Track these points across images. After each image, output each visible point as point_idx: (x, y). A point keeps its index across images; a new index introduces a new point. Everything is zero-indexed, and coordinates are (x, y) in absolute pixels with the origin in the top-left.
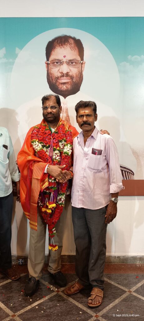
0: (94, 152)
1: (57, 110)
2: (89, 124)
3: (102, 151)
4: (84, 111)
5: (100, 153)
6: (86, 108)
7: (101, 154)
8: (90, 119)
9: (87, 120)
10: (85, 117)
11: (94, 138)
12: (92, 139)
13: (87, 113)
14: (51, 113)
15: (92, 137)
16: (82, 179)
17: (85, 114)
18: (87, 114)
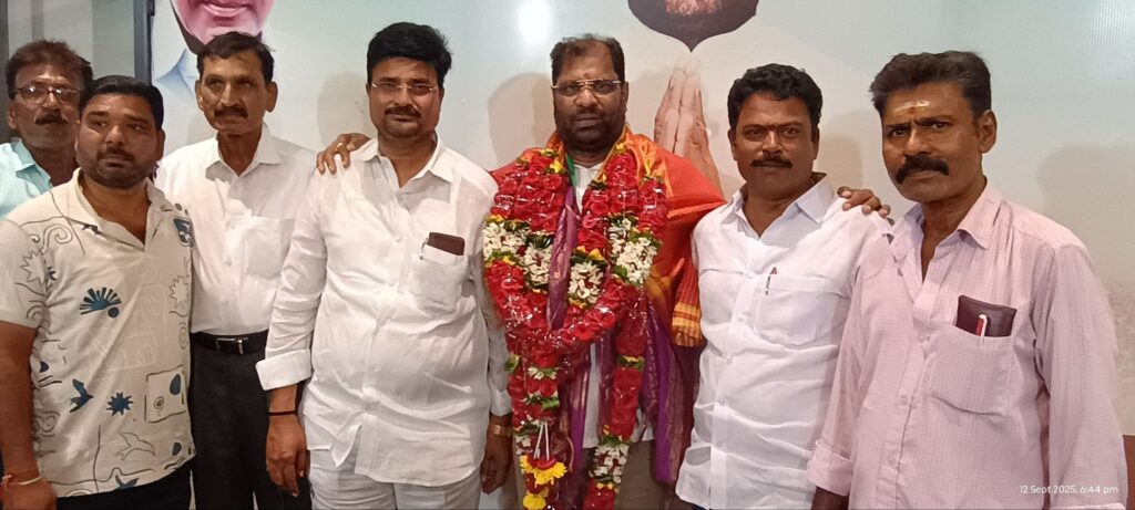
0: (968, 317)
1: (614, 98)
2: (942, 168)
3: (1013, 316)
4: (908, 105)
5: (1003, 323)
6: (920, 87)
7: (1008, 333)
8: (947, 144)
9: (924, 147)
10: (914, 132)
11: (974, 244)
12: (965, 247)
13: (926, 109)
14: (592, 108)
15: (964, 234)
16: (894, 452)
17: (912, 116)
18: (927, 115)
